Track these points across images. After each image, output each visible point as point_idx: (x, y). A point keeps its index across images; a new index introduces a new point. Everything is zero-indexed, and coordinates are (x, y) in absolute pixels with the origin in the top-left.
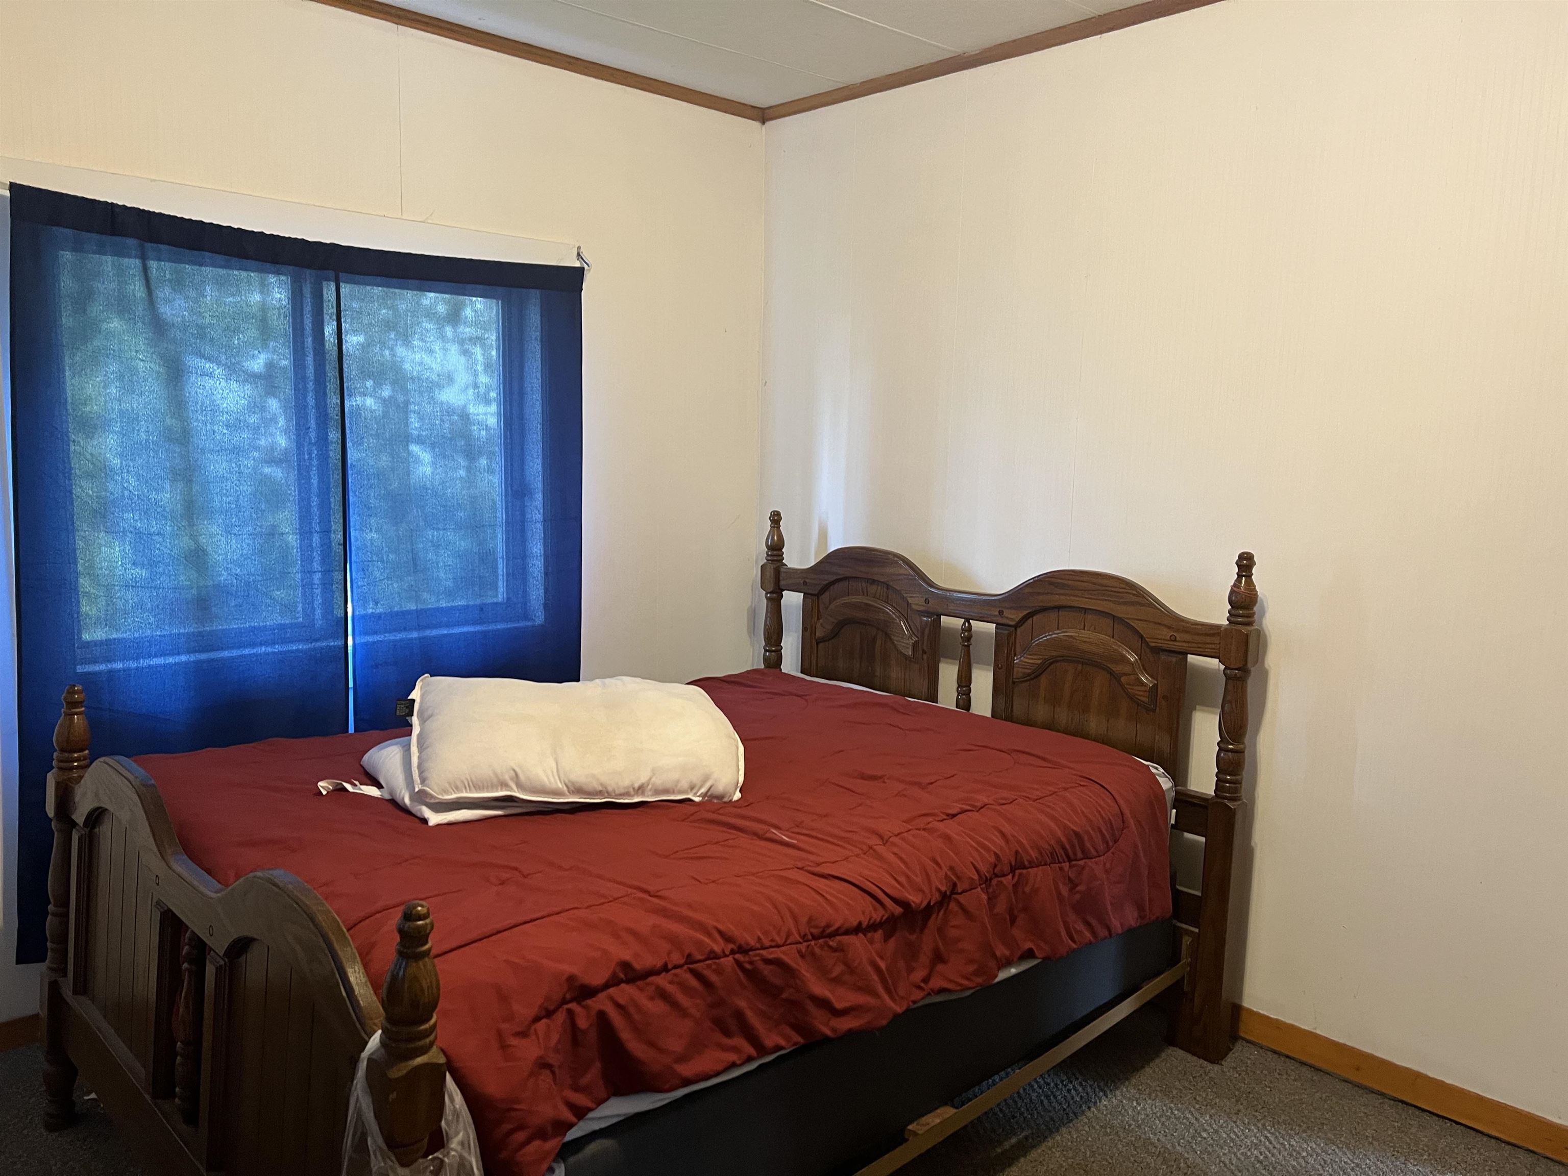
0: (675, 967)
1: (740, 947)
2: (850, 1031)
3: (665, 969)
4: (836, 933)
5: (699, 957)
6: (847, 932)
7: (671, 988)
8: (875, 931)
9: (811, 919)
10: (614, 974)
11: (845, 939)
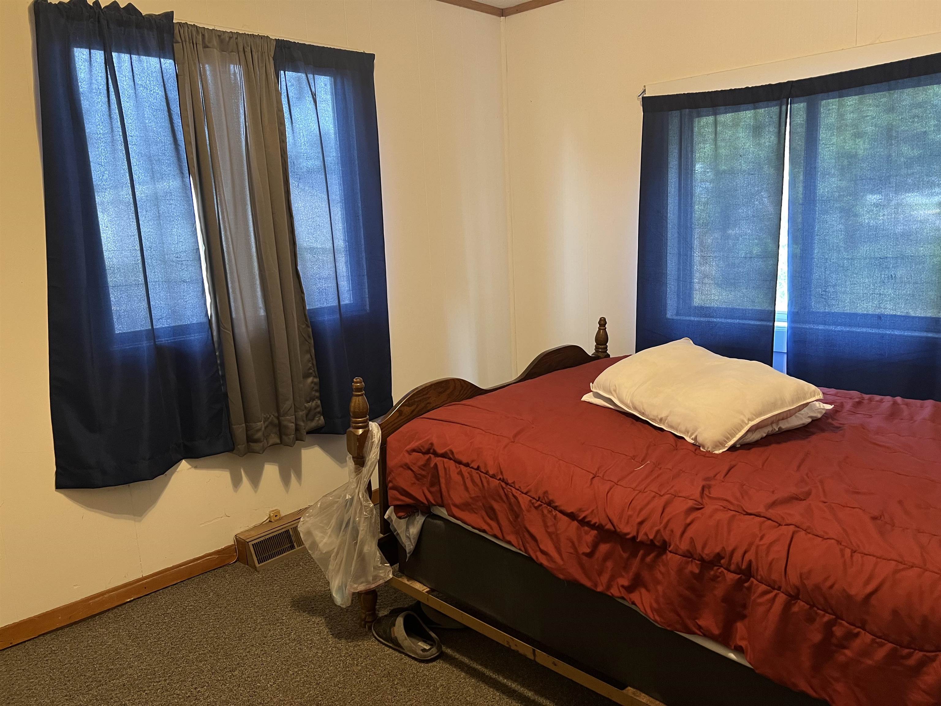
0: (472, 468)
1: (503, 479)
2: (541, 565)
3: (467, 465)
4: (555, 508)
5: (483, 470)
6: (562, 512)
7: (466, 475)
8: (592, 529)
9: (546, 493)
10: (446, 453)
11: (559, 515)
